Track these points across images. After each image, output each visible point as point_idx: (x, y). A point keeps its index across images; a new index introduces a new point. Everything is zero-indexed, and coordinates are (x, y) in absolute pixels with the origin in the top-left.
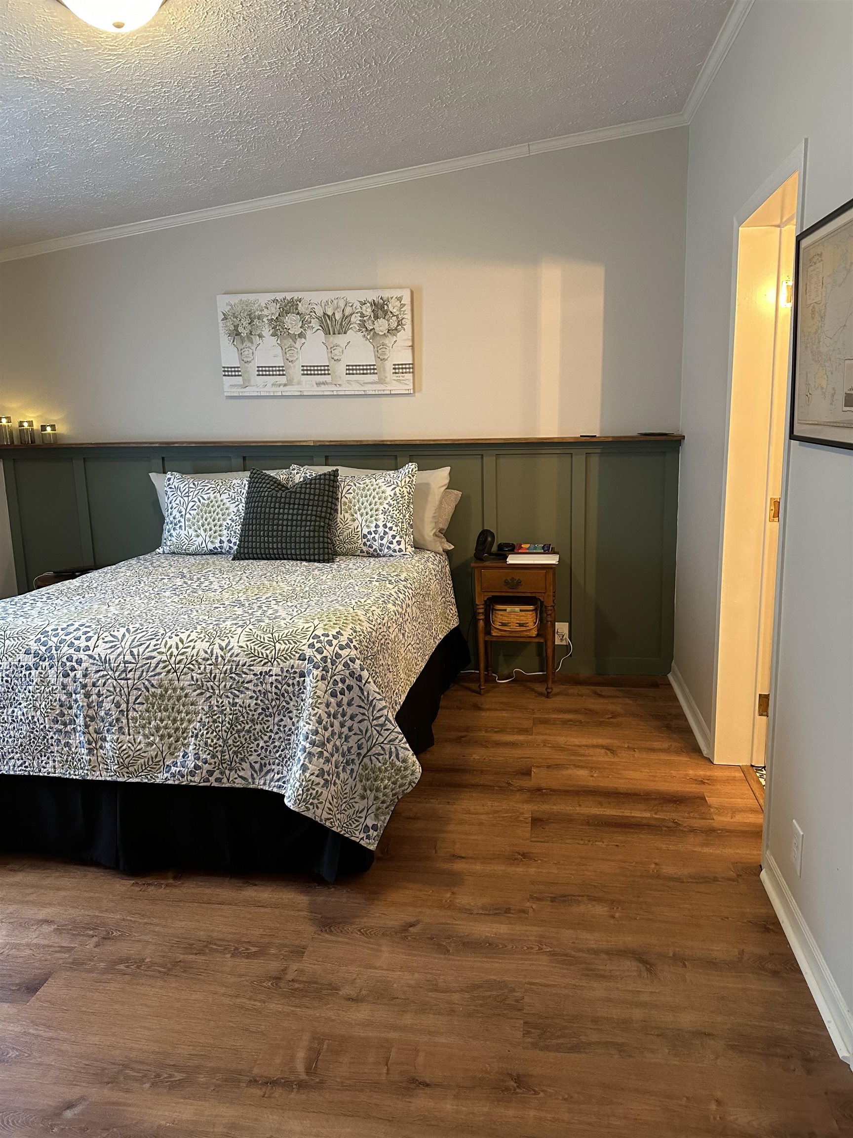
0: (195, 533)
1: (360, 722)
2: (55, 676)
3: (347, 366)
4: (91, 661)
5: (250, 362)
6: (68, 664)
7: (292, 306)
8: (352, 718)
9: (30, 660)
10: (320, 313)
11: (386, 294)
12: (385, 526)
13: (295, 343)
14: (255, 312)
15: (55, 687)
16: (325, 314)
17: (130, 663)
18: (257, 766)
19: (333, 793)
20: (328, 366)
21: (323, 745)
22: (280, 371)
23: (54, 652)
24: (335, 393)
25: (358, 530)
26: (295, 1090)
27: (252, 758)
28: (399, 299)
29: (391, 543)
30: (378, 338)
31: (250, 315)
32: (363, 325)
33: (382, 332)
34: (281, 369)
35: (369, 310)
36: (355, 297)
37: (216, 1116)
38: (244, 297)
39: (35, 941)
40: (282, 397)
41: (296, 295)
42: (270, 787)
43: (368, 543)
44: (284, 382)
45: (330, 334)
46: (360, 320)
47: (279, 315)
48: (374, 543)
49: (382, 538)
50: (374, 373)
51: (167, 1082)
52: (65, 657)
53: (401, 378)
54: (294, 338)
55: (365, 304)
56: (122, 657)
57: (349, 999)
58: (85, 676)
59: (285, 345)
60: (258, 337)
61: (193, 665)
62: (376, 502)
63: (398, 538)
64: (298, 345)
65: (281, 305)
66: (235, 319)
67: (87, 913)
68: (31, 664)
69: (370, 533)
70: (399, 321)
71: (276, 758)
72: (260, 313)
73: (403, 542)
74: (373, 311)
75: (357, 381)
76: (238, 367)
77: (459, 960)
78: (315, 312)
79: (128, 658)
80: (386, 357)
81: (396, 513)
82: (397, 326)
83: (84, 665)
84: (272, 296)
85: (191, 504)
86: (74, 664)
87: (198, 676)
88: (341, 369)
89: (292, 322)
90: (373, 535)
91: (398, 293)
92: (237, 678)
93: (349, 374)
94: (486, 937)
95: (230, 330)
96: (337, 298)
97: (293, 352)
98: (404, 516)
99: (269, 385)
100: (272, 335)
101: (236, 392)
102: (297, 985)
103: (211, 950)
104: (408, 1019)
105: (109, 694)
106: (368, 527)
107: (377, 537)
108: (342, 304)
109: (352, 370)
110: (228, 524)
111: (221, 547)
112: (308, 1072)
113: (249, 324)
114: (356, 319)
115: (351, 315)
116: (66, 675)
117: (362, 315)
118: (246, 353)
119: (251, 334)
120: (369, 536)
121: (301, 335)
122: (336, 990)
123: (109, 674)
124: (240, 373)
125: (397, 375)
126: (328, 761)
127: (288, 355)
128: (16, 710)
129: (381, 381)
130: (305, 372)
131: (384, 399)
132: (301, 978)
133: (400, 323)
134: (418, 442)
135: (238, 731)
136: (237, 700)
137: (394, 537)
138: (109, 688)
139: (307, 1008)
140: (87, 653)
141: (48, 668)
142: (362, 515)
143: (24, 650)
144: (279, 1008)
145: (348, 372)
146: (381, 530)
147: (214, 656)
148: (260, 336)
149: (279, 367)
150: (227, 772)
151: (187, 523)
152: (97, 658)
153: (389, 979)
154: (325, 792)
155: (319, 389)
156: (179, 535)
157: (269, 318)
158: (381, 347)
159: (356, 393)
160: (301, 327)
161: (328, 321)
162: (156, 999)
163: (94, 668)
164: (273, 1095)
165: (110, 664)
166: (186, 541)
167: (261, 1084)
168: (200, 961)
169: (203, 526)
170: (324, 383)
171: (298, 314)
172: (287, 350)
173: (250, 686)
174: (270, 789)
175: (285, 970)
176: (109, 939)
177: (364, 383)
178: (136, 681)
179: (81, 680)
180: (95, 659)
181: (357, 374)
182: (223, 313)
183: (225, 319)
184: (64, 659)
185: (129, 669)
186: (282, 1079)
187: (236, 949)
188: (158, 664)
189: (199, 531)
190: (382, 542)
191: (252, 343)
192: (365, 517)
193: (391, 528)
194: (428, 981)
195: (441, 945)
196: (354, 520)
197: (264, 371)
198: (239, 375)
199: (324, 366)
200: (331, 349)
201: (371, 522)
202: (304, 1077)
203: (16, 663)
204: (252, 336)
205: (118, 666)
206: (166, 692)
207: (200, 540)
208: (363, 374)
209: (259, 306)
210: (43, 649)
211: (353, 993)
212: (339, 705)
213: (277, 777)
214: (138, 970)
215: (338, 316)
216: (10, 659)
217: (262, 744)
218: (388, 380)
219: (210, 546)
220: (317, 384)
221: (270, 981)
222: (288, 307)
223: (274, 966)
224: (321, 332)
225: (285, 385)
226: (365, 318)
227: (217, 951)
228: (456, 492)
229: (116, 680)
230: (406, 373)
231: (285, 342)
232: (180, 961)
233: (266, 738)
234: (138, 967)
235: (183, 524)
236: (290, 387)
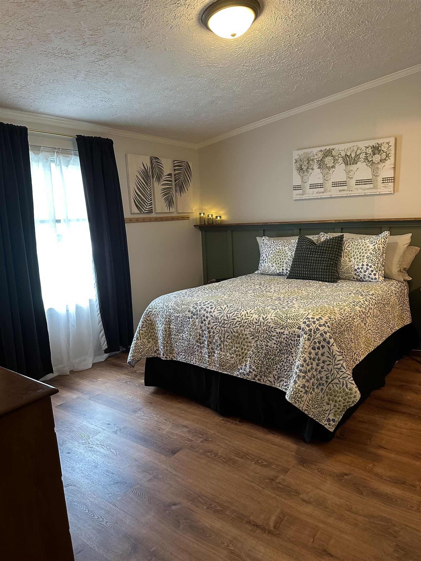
0: (271, 265)
1: (328, 365)
2: (198, 322)
3: (356, 180)
4: (212, 318)
5: (307, 182)
6: (203, 318)
7: (329, 152)
8: (324, 362)
9: (190, 315)
10: (343, 154)
11: (380, 141)
12: (367, 265)
13: (330, 171)
14: (311, 157)
15: (198, 327)
16: (346, 155)
17: (226, 320)
18: (276, 377)
19: (310, 398)
20: (346, 181)
21: (305, 372)
22: (321, 186)
23: (198, 312)
24: (349, 195)
25: (352, 267)
26: (266, 533)
27: (275, 373)
28: (388, 143)
29: (370, 274)
30: (374, 165)
31: (308, 159)
32: (366, 159)
33: (377, 161)
34: (321, 184)
35: (370, 151)
36: (362, 145)
37: (229, 531)
38: (306, 151)
39: (179, 433)
40: (321, 198)
41: (331, 147)
42: (281, 388)
43: (357, 274)
44: (322, 191)
45: (348, 165)
46: (365, 156)
47: (322, 158)
48: (361, 274)
49: (365, 272)
50: (371, 184)
51: (214, 509)
52: (202, 315)
53: (386, 185)
54: (329, 168)
55: (368, 147)
56: (223, 317)
57: (304, 500)
58: (209, 324)
59: (324, 172)
60: (311, 170)
61: (251, 324)
62: (363, 252)
63: (374, 272)
64: (331, 172)
65: (324, 153)
66: (301, 162)
67: (201, 427)
68: (190, 316)
69: (358, 268)
70: (387, 155)
71: (285, 375)
72: (313, 158)
73: (377, 274)
74: (372, 151)
75: (361, 188)
76: (300, 185)
77: (367, 500)
78: (341, 155)
79: (226, 318)
80: (378, 174)
81: (375, 258)
82: (386, 158)
83: (209, 319)
84: (319, 149)
85: (271, 251)
86: (205, 318)
87: (252, 330)
88: (353, 182)
89: (329, 161)
90: (360, 270)
91: (387, 140)
92: (269, 333)
93: (357, 185)
94: (387, 493)
95: (298, 167)
96: (353, 146)
97: (328, 175)
98: (379, 260)
99: (315, 193)
100: (318, 168)
101: (298, 197)
102: (280, 486)
103: (246, 458)
104: (331, 520)
105: (217, 333)
106: (358, 265)
107: (362, 271)
108: (355, 149)
109: (358, 182)
110: (286, 261)
111: (283, 272)
112: (275, 527)
113: (307, 163)
114: (363, 156)
115: (360, 154)
116: (202, 323)
117: (366, 154)
118: (305, 178)
119: (308, 168)
120: (358, 270)
121: (333, 167)
122: (299, 494)
123: (218, 324)
124: (301, 188)
125: (384, 184)
126: (308, 381)
127: (325, 177)
128: (184, 335)
129: (375, 187)
130: (334, 185)
131: (376, 197)
132: (283, 483)
133: (387, 156)
134: (394, 220)
135: (268, 359)
136: (268, 344)
137: (372, 271)
138: (217, 330)
139: (282, 498)
140: (210, 314)
141: (196, 319)
142: (355, 259)
143: (188, 310)
144: (270, 493)
145: (356, 184)
146: (365, 267)
147: (260, 322)
148: (312, 169)
149: (320, 184)
150: (263, 377)
151: (268, 260)
152: (214, 317)
153: (326, 497)
154: (305, 396)
155: (341, 193)
156: (265, 266)
157: (317, 159)
158: (376, 169)
159: (360, 194)
160: (333, 163)
161: (347, 158)
162: (218, 472)
163: (213, 321)
164: (256, 531)
165: (218, 320)
166: (268, 269)
167: (252, 524)
168: (241, 461)
169: (275, 262)
170: (343, 190)
171: (332, 156)
172: (325, 175)
173: (274, 338)
174: (282, 389)
175: (277, 477)
176: (207, 440)
177: (365, 189)
178: (228, 329)
179: (207, 325)
180: (213, 317)
181: (361, 184)
182: (295, 159)
183: (296, 162)
184: (202, 316)
185: (226, 323)
186: (262, 526)
187: (258, 461)
188: (237, 322)
189: (273, 264)
190: (365, 274)
191: (308, 173)
192: (356, 260)
193: (371, 267)
194: (347, 505)
195: (359, 489)
196: (350, 261)
197: (312, 186)
198: (300, 189)
199: (344, 181)
200: (348, 172)
201: (360, 263)
202: (272, 528)
203: (185, 315)
204: (308, 170)
205: (221, 321)
206: (239, 335)
207: (273, 268)
208: (365, 184)
209: (313, 154)
210: (195, 310)
211: (306, 498)
212: (317, 354)
213: (285, 384)
214: (214, 458)
215: (353, 155)
216: (183, 313)
217: (279, 367)
218: (378, 187)
219: (278, 272)
220: (339, 191)
221: (268, 480)
222: (327, 153)
223: (272, 473)
224: (343, 165)
225: (323, 192)
226: (368, 155)
227: (249, 459)
228: (417, 248)
229: (220, 327)
230: (389, 182)
231: (325, 171)
232: (232, 459)
233: (281, 364)
234: (215, 456)
235: (267, 261)
236: (326, 193)
